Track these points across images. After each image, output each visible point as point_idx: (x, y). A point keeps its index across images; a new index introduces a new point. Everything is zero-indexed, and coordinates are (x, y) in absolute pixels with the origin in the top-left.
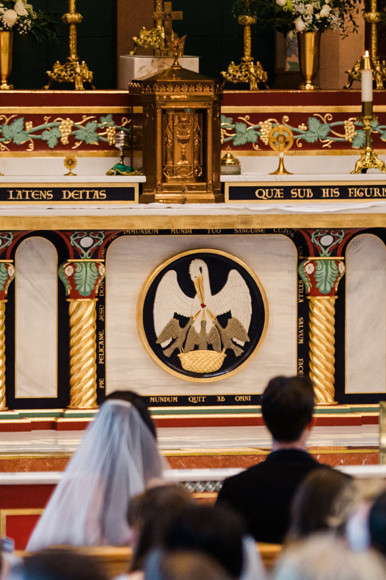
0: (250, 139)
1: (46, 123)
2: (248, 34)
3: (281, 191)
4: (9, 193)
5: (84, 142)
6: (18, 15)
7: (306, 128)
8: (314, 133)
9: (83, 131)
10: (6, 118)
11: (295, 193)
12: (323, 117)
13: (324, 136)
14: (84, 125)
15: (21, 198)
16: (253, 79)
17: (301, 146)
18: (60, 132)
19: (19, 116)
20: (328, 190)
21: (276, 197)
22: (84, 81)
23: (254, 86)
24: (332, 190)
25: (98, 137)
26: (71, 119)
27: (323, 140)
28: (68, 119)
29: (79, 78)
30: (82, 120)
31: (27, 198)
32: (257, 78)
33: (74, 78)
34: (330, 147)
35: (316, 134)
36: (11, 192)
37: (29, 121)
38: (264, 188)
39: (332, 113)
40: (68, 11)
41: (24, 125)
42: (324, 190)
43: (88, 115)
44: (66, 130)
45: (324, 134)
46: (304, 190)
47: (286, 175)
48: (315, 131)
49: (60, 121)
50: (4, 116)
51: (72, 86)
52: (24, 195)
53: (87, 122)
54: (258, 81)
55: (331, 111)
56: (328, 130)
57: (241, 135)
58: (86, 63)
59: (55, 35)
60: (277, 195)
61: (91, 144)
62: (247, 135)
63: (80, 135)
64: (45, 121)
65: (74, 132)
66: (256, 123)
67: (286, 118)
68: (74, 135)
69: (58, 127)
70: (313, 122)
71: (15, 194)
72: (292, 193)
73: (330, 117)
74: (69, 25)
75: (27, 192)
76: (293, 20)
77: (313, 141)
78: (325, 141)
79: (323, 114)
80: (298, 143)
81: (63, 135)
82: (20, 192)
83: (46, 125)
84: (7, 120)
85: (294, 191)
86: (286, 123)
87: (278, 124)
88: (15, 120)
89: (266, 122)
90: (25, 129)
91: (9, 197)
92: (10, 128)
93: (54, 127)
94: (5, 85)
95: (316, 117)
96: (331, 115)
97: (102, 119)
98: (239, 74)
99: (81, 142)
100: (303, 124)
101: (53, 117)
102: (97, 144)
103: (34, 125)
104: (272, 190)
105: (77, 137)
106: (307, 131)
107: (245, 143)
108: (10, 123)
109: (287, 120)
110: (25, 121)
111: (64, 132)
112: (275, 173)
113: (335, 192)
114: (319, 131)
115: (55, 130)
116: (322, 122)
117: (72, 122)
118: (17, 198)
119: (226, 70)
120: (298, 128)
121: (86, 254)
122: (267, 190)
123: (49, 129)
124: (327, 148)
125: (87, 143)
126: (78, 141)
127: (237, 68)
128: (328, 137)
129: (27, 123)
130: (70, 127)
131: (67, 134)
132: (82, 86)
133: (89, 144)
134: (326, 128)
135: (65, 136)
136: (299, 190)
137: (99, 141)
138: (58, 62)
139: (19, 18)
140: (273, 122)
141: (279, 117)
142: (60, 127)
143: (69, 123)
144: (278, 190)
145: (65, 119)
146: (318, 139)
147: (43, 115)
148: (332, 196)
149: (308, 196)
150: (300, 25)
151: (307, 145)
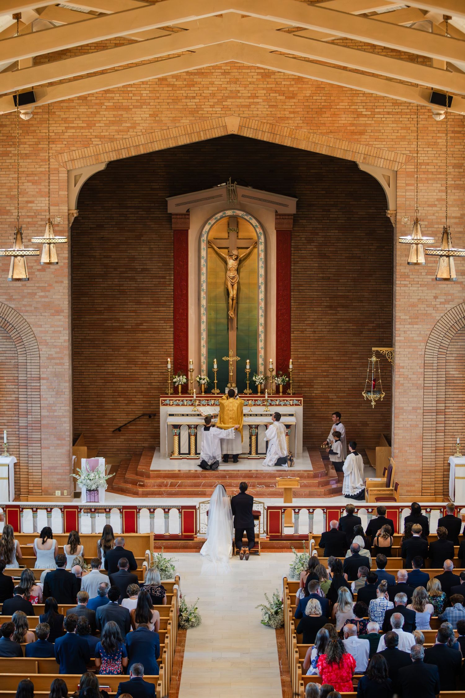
2: (248, 384)
6: (205, 381)
12: (261, 400)
18: (212, 403)
26: (214, 400)
29: (216, 393)
50: (202, 400)
54: (249, 393)
58: (218, 389)
59: (213, 384)
66: (248, 401)
72: (252, 415)
74: (215, 383)
80: (256, 405)
87: (252, 401)
89: (250, 401)
94: (203, 394)
95: (259, 400)
98: (246, 393)
106: (258, 402)
114: (260, 403)
119: (244, 390)
120: (256, 402)
127: (246, 390)
130: (214, 402)
138: (213, 389)
145: (212, 401)
150: (257, 383)
151: (258, 405)
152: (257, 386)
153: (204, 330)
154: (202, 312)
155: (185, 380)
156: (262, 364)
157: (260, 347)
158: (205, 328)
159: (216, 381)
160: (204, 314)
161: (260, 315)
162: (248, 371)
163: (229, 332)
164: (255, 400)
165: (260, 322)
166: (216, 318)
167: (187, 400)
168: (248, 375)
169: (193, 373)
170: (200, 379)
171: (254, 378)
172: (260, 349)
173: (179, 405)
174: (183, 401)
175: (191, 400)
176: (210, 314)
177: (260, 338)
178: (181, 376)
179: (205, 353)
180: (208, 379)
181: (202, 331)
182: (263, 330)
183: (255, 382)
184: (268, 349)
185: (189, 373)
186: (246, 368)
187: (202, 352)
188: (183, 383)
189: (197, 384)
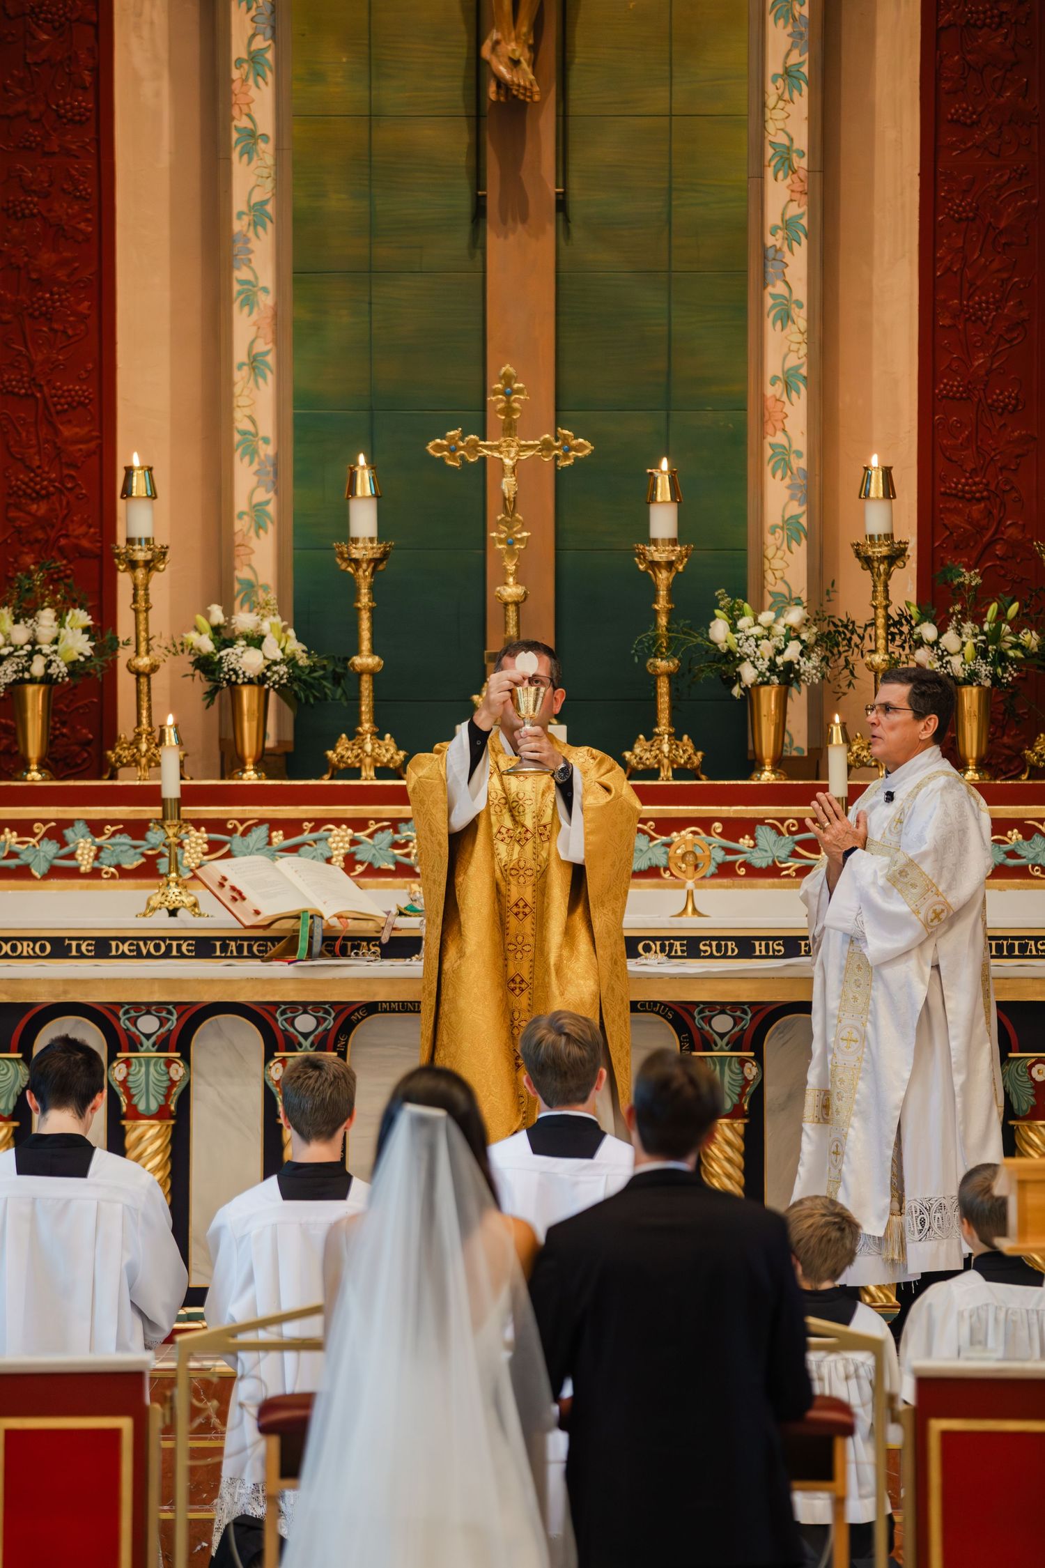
0: (655, 862)
1: (306, 833)
2: (663, 687)
3: (682, 945)
4: (215, 945)
5: (370, 865)
6: (265, 658)
7: (752, 842)
8: (766, 851)
9: (369, 847)
10: (238, 825)
11: (707, 948)
12: (783, 825)
13: (784, 856)
14: (371, 836)
15: (235, 954)
16: (666, 762)
17: (743, 873)
18: (330, 848)
19: (261, 822)
20: (763, 943)
21: (673, 954)
22: (378, 765)
23: (666, 773)
24: (771, 943)
25: (394, 856)
26: (349, 827)
27: (781, 863)
28: (344, 827)
29: (368, 760)
30: (367, 827)
31: (245, 953)
32: (672, 762)
33: (361, 761)
34: (794, 874)
35: (770, 854)
36: (218, 944)
37: (277, 830)
38: (654, 939)
39: (796, 819)
40: (357, 652)
41: (270, 837)
42: (757, 943)
43: (378, 820)
44: (341, 844)
45: (783, 853)
46: (723, 943)
47: (696, 918)
48: (768, 849)
49: (330, 830)
50: (236, 822)
51: (355, 773)
52: (239, 949)
53: (376, 831)
54: (675, 766)
55: (796, 816)
56: (791, 846)
57: (641, 854)
58: (392, 736)
59: (339, 691)
60: (676, 952)
61: (382, 867)
62: (650, 855)
63: (363, 853)
64: (305, 830)
65: (353, 849)
66: (667, 834)
67: (718, 826)
68: (353, 854)
69: (326, 839)
70: (763, 833)
71: (224, 948)
72: (702, 947)
73: (793, 825)
74: (360, 674)
75: (245, 944)
76: (738, 666)
77: (764, 865)
78: (783, 865)
79: (782, 820)
80: (739, 868)
81: (336, 853)
82: (233, 943)
83: (306, 836)
84: (241, 829)
85: (704, 945)
86: (718, 834)
87: (703, 835)
88: (254, 828)
89: (683, 833)
90: (270, 843)
91: (215, 952)
92: (245, 842)
93: (320, 839)
94: (252, 773)
95: (769, 824)
96: (795, 822)
97: (402, 826)
98: (648, 755)
99: (366, 865)
100: (747, 837)
101: (319, 823)
102: (392, 867)
103: (286, 837)
104: (667, 943)
105: (358, 857)
106: (753, 847)
107: (646, 868)
108: (244, 834)
109: (719, 830)
110: (271, 830)
111: (336, 849)
112: (680, 915)
113: (777, 948)
114: (774, 849)
115: (321, 845)
116: (780, 833)
117: (350, 831)
118: (229, 954)
119: (631, 749)
120: (737, 842)
121: (306, 1044)
122: (658, 943)
123: (312, 842)
124: (788, 876)
125: (376, 866)
126: (361, 863)
127: (647, 745)
128: (790, 859)
129: (274, 834)
130: (347, 839)
131: (343, 851)
132: (372, 773)
133: (379, 868)
134: (787, 843)
135: (338, 855)
136: (714, 943)
137: (397, 863)
138: (344, 736)
139: (267, 663)
140: (695, 833)
141: (705, 824)
142: (331, 840)
143: (346, 832)
144: (678, 943)
145: (338, 826)
146: (774, 862)
147: (299, 822)
148: (771, 953)
149: (729, 953)
150: (748, 674)
151: (754, 872)
152: (750, 693)
153: (257, 210)
154: (238, 49)
155: (77, 644)
156: (790, 524)
157: (773, 366)
158: (265, 192)
159: (366, 660)
160: (254, 58)
161: (774, 66)
162: (659, 555)
163: (494, 242)
164: (735, 829)
165: (775, 132)
166: (373, 116)
167: (96, 827)
168: (662, 604)
169: (160, 584)
170: (223, 636)
171: (719, 630)
172: (772, 391)
173: (23, 873)
174: (57, 832)
175: (137, 829)
176: (316, 76)
177: (777, 288)
178: (47, 616)
179: (267, 427)
180: (295, 647)
181: (238, 226)
182: (798, 209)
183: (731, 659)
184: (846, 398)
185: (124, 581)
186: (643, 532)
187: (241, 421)
188: (60, 668)
189: (200, 685)
